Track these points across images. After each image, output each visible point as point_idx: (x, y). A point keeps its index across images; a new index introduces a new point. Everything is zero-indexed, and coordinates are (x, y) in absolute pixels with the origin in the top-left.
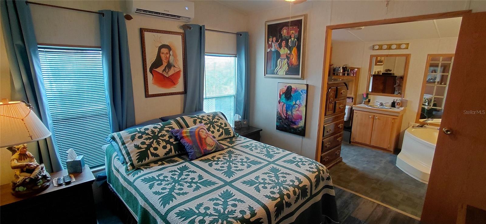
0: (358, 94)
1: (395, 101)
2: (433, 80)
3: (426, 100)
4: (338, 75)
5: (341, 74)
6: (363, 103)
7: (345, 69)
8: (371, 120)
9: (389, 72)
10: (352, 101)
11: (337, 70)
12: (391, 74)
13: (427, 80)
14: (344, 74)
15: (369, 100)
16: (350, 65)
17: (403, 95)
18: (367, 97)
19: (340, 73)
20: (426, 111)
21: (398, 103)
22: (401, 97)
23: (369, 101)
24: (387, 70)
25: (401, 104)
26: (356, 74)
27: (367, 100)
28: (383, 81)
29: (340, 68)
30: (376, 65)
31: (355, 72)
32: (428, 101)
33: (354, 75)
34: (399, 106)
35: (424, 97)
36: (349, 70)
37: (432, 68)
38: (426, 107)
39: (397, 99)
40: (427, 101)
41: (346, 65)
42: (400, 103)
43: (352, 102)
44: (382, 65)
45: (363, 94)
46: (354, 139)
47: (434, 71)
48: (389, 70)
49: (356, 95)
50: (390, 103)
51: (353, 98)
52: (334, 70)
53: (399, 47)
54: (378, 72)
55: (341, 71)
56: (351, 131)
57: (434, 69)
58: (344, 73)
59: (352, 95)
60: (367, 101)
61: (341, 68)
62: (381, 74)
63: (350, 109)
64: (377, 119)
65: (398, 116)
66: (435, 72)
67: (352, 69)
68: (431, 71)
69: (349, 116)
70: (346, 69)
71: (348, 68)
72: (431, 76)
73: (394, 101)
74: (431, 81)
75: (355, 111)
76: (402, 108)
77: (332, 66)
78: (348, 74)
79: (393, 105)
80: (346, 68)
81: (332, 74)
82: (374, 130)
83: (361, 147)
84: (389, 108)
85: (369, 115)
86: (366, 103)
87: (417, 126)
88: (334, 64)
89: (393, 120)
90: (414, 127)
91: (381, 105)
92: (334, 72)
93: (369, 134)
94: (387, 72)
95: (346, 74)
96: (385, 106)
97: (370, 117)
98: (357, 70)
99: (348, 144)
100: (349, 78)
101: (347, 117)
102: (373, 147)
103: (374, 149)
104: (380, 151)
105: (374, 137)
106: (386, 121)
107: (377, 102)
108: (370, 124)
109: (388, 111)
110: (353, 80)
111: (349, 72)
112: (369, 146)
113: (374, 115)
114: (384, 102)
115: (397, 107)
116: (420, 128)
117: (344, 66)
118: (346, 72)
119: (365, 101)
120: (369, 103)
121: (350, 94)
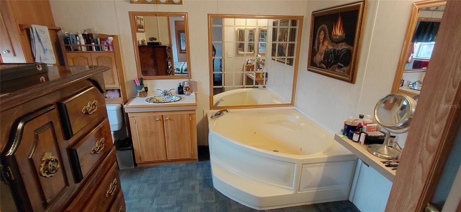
0: (125, 81)
1: (181, 84)
4: (77, 50)
5: (84, 49)
6: (138, 95)
7: (88, 38)
8: (159, 124)
9: (154, 41)
10: (119, 95)
11: (73, 39)
14: (91, 49)
15: (145, 88)
16: (97, 30)
17: (189, 75)
18: (142, 84)
19: (81, 46)
21: (187, 87)
22: (188, 78)
23: (146, 90)
25: (191, 88)
26: (113, 46)
27: (143, 89)
28: (152, 54)
29: (77, 36)
31: (110, 42)
33: (109, 49)
34: (189, 92)
36: (97, 39)
39: (183, 82)
41: (89, 30)
43: (120, 97)
45: (134, 81)
46: (140, 158)
49: (122, 83)
50: (176, 89)
51: (119, 90)
52: (66, 40)
54: (143, 42)
55: (83, 42)
56: (132, 149)
58: (90, 45)
59: (117, 86)
60: (143, 92)
61: (81, 36)
62: (147, 45)
63: (120, 111)
64: (169, 121)
65: (195, 110)
67: (104, 38)
69: (121, 121)
70: (92, 39)
71: (94, 36)
73: (180, 85)
75: (129, 115)
77: (59, 34)
78: (98, 49)
79: (181, 90)
80: (90, 35)
81: (63, 48)
82: (168, 137)
83: (155, 166)
84: (179, 98)
85: (155, 117)
86: (143, 95)
87: (215, 116)
88: (62, 29)
89: (190, 117)
90: (213, 118)
91: (166, 94)
92: (66, 45)
93: (162, 145)
94: (152, 41)
95: (94, 47)
96: (170, 94)
97: (157, 119)
98: (113, 39)
99: (133, 168)
100: (101, 54)
101: (118, 124)
102: (172, 161)
103: (173, 164)
104: (182, 164)
105: (170, 148)
106: (181, 119)
107: (157, 90)
108: (160, 129)
109: (181, 105)
110: (111, 59)
111: (99, 43)
112: (167, 161)
113: (163, 116)
114: (168, 89)
115: (187, 93)
116: (219, 117)
117: (86, 33)
118: (93, 44)
119: (140, 91)
120: (147, 94)
121: (112, 84)
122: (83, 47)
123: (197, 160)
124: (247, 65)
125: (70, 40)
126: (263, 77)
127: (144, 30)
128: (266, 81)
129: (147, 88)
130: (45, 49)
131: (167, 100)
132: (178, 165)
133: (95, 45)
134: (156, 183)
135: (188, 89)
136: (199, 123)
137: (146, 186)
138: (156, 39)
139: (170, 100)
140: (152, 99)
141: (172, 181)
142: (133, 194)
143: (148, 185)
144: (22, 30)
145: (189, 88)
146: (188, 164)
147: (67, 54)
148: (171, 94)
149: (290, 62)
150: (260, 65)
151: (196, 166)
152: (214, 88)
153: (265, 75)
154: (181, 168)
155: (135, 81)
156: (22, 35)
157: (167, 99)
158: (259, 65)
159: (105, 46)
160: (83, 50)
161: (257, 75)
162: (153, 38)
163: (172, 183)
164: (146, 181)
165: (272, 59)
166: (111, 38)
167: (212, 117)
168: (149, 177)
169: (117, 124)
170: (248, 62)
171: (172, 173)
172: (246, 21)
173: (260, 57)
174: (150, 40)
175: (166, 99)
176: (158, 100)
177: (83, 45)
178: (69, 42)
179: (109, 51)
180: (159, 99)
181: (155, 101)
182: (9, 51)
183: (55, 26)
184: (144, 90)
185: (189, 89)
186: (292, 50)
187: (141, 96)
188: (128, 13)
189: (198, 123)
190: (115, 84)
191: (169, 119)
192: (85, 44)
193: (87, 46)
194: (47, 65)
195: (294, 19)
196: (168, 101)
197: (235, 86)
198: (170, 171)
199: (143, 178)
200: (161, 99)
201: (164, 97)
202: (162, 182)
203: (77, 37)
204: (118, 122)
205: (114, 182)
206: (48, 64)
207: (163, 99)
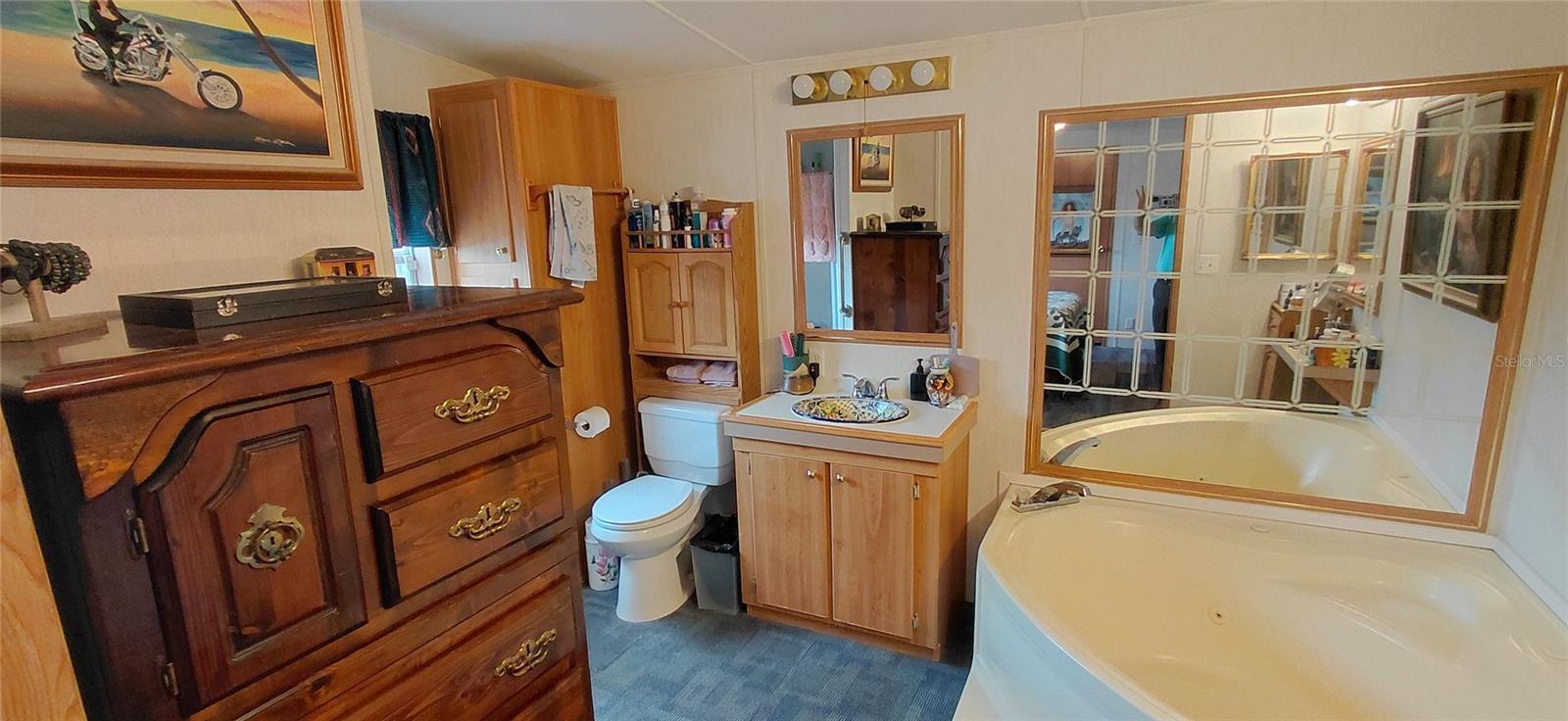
1: (925, 365)
2: (1071, 237)
3: (1056, 318)
4: (652, 245)
5: (666, 243)
6: (785, 386)
7: (680, 212)
8: (816, 489)
9: (916, 219)
10: (732, 380)
11: (647, 218)
12: (919, 225)
13: (1053, 239)
14: (680, 242)
15: (810, 366)
16: (705, 192)
17: (954, 333)
18: (800, 353)
19: (661, 234)
20: (1062, 358)
21: (939, 377)
22: (949, 344)
23: (814, 372)
24: (907, 212)
25: (955, 382)
26: (730, 235)
27: (803, 369)
28: (890, 261)
29: (656, 208)
30: (857, 188)
31: (726, 224)
32: (1065, 320)
33: (722, 242)
34: (942, 395)
35: (1051, 305)
36: (699, 215)
37: (1063, 197)
38: (1062, 346)
39: (931, 354)
40: (1061, 319)
41: (687, 190)
42: (950, 379)
43: (738, 382)
44: (888, 189)
45: (780, 341)
46: (755, 589)
47: (1069, 207)
48: (915, 211)
49: (747, 344)
50: (904, 383)
51: (735, 365)
52: (634, 219)
53: (904, 82)
54: (871, 221)
55: (667, 225)
56: (735, 552)
57: (1068, 201)
58: (680, 232)
59: (731, 351)
60: (802, 377)
61: (665, 208)
62: (884, 229)
64: (845, 486)
65: (936, 464)
66: (1073, 209)
67: (715, 212)
68: (1061, 205)
70: (688, 214)
71: (694, 207)
72: (1061, 223)
73: (920, 368)
74: (1066, 241)
75: (735, 445)
76: (958, 406)
77: (624, 204)
78: (697, 242)
79: (919, 387)
80: (685, 205)
81: (625, 241)
82: (839, 543)
83: (795, 631)
84: (898, 412)
85: (804, 465)
86: (799, 387)
87: (1035, 500)
88: (631, 192)
89: (916, 485)
90: (1022, 506)
91: (867, 390)
92: (631, 233)
93: (818, 564)
94: (909, 220)
95: (689, 237)
96: (883, 395)
97: (809, 473)
98: (735, 213)
99: (734, 617)
100: (703, 257)
101: (719, 468)
102: (848, 629)
103: (850, 643)
104: (881, 653)
105: (843, 579)
106: (886, 489)
107: (845, 375)
108: (817, 509)
109: (887, 439)
110: (722, 270)
111: (703, 227)
112: (829, 624)
113: (829, 464)
114: (876, 380)
115: (935, 398)
116: (1049, 506)
117: (678, 200)
118: (688, 228)
119: (791, 375)
120: (815, 385)
121: (718, 344)
122: (664, 237)
123: (937, 658)
124: (1286, 308)
125: (641, 219)
126: (1353, 366)
127: (888, 183)
128: (1370, 386)
129: (816, 366)
130: (573, 244)
131: (866, 415)
132: (865, 649)
133: (694, 232)
134: (769, 690)
135: (941, 383)
136: (977, 516)
137: (737, 685)
138: (923, 213)
139: (876, 415)
140: (818, 404)
141: (820, 701)
142: (689, 698)
143: (744, 686)
144: (534, 199)
145: (946, 381)
146: (898, 658)
147: (630, 255)
148: (886, 396)
149: (1490, 304)
150: (1354, 312)
151: (922, 677)
152: (1045, 390)
153: (1361, 359)
154: (868, 665)
155: (782, 340)
156: (532, 210)
157: (866, 410)
158: (1351, 311)
159: (715, 235)
160: (665, 246)
161: (1320, 357)
162: (914, 208)
163: (816, 709)
164: (746, 671)
165: (1407, 286)
166: (730, 213)
167: (1017, 503)
168: (761, 661)
169: (717, 465)
170: (1291, 295)
171: (832, 671)
172: (1269, 121)
173: (1345, 276)
174: (902, 216)
175: (863, 410)
176: (837, 410)
177: (665, 233)
178: (639, 225)
179: (723, 249)
180: (842, 406)
181: (828, 411)
182: (505, 250)
183: (619, 185)
184: (807, 373)
185: (944, 385)
186: (1502, 245)
187: (792, 391)
188: (785, 133)
189: (976, 513)
190: (726, 345)
191: (848, 481)
192: (672, 229)
193: (673, 236)
194: (573, 285)
195: (1519, 85)
196: (869, 419)
197: (1141, 394)
198: (830, 665)
199: (741, 658)
200: (848, 408)
201: (860, 402)
202: (785, 693)
203: (656, 211)
204: (721, 460)
205: (543, 636)
206: (576, 282)
207: (854, 410)
